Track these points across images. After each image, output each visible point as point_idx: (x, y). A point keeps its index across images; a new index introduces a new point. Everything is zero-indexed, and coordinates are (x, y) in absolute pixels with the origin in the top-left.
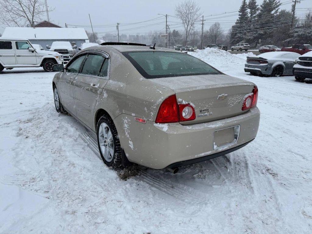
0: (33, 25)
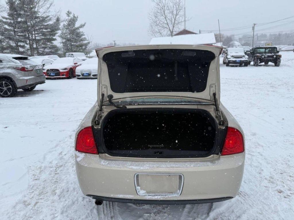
0: (172, 34)
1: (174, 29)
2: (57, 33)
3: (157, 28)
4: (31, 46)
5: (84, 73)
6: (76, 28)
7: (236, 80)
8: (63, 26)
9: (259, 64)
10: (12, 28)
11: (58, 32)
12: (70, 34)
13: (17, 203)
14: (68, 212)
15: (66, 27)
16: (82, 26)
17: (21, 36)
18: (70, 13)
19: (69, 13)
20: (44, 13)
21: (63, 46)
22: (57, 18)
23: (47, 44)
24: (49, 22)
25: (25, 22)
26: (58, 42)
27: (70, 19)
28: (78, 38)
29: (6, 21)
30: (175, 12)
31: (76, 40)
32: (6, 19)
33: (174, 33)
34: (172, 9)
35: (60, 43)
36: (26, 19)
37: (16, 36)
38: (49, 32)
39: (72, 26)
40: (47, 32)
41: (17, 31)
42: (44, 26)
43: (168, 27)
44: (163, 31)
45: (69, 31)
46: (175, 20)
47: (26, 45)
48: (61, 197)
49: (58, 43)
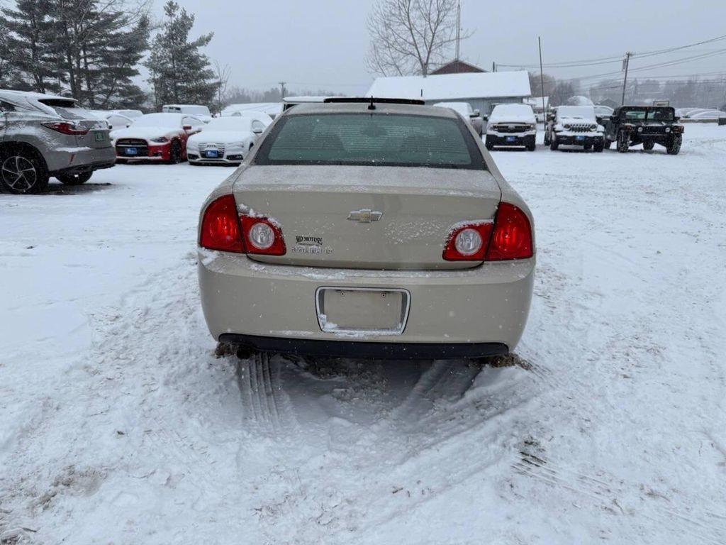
0: (424, 71)
1: (430, 57)
2: (141, 57)
3: (389, 54)
4: (75, 86)
5: (207, 151)
6: (188, 45)
7: (570, 177)
8: (155, 40)
9: (630, 148)
10: (29, 41)
11: (142, 54)
12: (172, 60)
13: (71, 368)
14: (179, 384)
15: (163, 42)
16: (203, 41)
17: (51, 60)
18: (175, 7)
19: (171, 8)
20: (109, 4)
21: (156, 88)
22: (141, 20)
23: (115, 84)
24: (122, 28)
25: (62, 26)
26: (143, 79)
27: (173, 22)
28: (192, 71)
29: (14, 20)
30: (434, 17)
31: (186, 75)
32: (15, 15)
33: (432, 68)
34: (428, 7)
35: (148, 80)
36: (64, 17)
37: (37, 59)
38: (122, 52)
39: (179, 39)
40: (115, 52)
41: (41, 49)
42: (109, 39)
43: (416, 53)
44: (403, 61)
45: (171, 52)
46: (434, 34)
47: (62, 85)
48: (163, 361)
49: (143, 81)
